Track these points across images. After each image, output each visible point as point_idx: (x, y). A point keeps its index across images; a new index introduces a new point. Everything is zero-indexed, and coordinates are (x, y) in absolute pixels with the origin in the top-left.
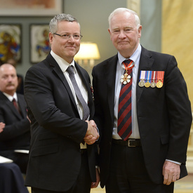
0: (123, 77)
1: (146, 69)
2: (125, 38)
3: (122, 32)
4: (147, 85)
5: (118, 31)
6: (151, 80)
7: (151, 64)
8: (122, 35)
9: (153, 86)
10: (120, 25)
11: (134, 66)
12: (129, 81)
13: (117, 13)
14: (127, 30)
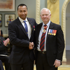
0: (43, 30)
1: (51, 29)
2: (46, 18)
3: (45, 15)
4: (51, 34)
5: (44, 15)
6: (52, 33)
7: (53, 27)
8: (45, 16)
9: (52, 34)
10: (44, 13)
11: (47, 27)
12: (45, 32)
13: (43, 10)
14: (46, 15)
